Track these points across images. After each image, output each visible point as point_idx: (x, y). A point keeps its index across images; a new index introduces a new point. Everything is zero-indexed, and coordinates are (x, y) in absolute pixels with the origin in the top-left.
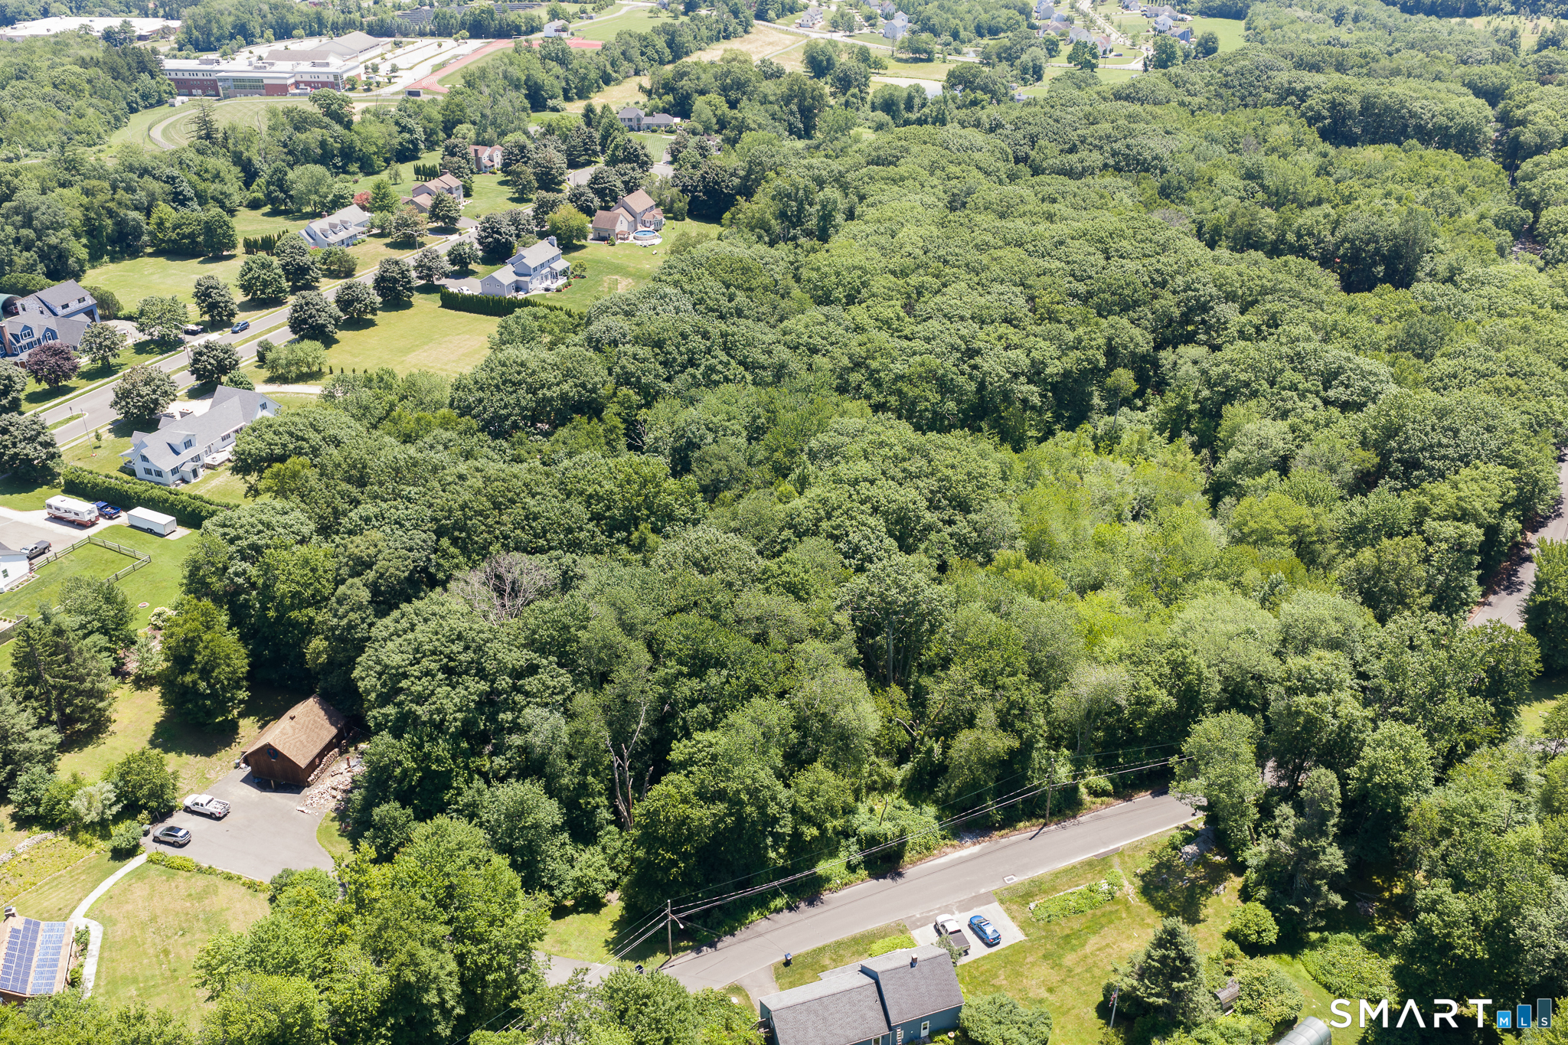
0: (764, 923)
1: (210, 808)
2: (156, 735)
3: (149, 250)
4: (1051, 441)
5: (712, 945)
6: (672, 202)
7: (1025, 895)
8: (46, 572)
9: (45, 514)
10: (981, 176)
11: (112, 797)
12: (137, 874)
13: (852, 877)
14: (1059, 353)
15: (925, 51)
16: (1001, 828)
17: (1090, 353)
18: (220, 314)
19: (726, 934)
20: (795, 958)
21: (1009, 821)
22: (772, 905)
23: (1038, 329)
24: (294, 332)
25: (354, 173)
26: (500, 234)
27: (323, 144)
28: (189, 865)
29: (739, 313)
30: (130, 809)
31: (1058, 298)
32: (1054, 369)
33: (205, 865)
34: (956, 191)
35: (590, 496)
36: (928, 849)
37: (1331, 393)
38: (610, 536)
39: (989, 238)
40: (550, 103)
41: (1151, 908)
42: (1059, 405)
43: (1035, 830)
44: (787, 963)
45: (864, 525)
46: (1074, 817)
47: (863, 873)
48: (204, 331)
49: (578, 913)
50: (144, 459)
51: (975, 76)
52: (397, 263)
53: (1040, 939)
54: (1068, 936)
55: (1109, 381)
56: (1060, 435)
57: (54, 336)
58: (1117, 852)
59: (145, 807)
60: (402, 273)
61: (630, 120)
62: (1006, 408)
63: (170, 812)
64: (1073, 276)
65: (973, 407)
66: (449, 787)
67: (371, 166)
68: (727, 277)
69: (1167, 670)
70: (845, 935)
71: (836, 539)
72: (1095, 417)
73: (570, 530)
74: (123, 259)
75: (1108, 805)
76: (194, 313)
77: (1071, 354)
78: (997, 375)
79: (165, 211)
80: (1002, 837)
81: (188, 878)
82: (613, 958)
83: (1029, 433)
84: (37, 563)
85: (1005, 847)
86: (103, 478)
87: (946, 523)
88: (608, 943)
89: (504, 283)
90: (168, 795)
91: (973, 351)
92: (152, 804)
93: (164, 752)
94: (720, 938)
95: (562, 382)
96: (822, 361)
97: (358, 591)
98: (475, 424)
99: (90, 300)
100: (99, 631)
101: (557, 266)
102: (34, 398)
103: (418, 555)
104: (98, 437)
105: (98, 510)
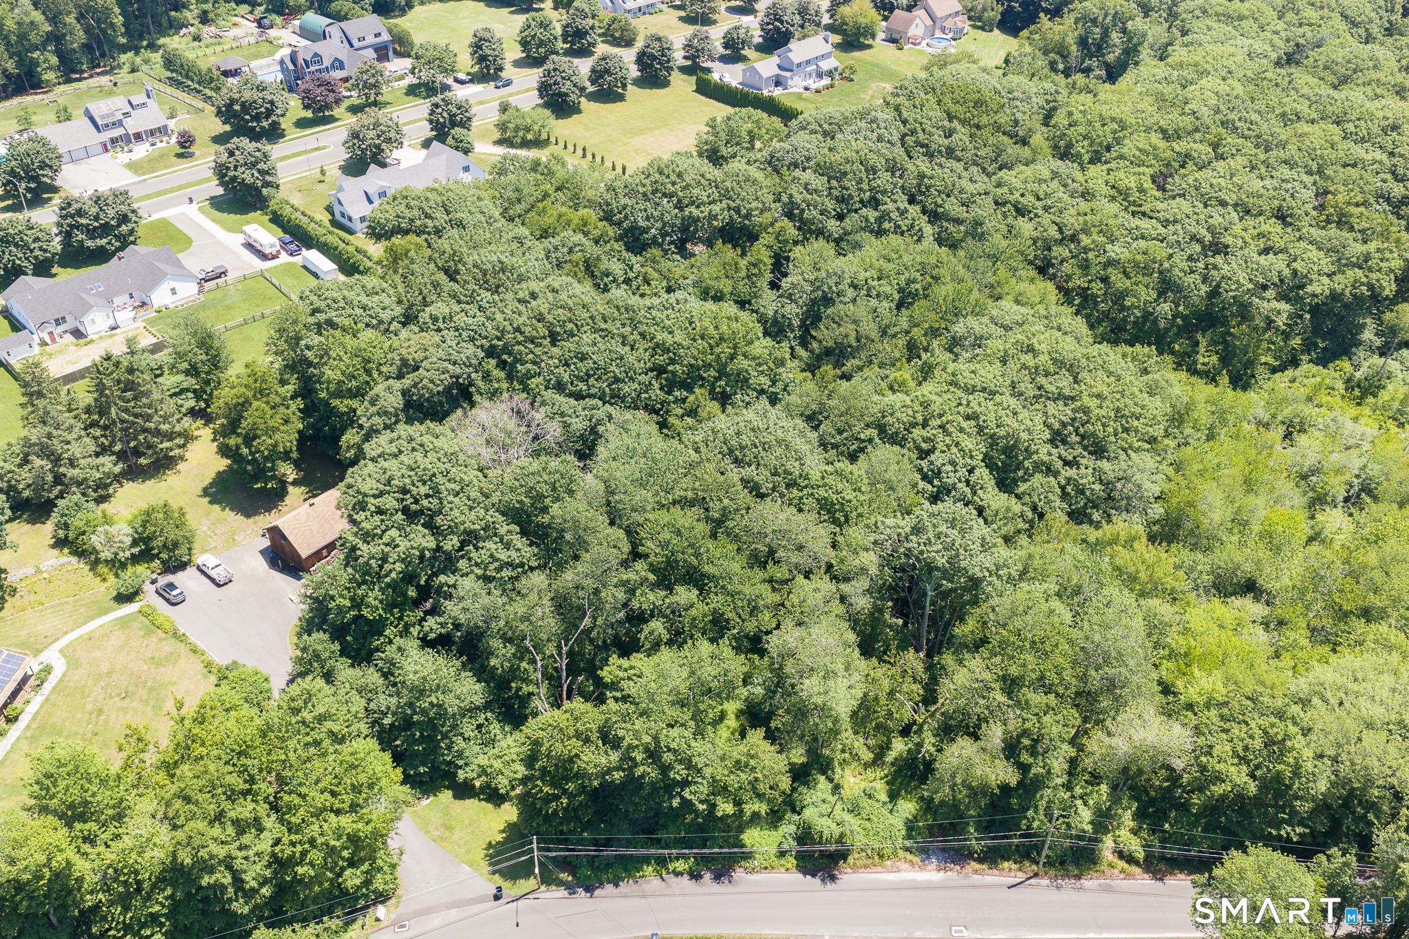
0: (656, 882)
1: (213, 574)
2: (211, 485)
4: (1289, 373)
5: (589, 889)
6: (984, 10)
8: (211, 296)
9: (241, 239)
10: (1343, 26)
11: (128, 541)
12: (124, 622)
13: (776, 862)
14: (1333, 268)
16: (980, 860)
17: (1374, 276)
18: (488, 67)
19: (608, 882)
20: (664, 938)
21: (991, 857)
22: (672, 865)
23: (1316, 233)
24: (541, 97)
26: (782, 22)
28: (167, 626)
29: (950, 153)
30: (145, 556)
31: (1359, 198)
32: (1319, 287)
33: (182, 631)
34: (1302, 41)
35: (657, 345)
36: (881, 857)
38: (669, 393)
39: (1303, 107)
42: (1316, 330)
43: (1021, 876)
45: (957, 445)
46: (1078, 877)
47: (791, 861)
48: (471, 81)
49: (480, 800)
50: (340, 203)
52: (659, 39)
55: (1388, 316)
56: (1306, 367)
57: (341, 66)
59: (157, 556)
60: (663, 50)
62: (1239, 324)
63: (182, 566)
64: (1393, 173)
65: (1197, 314)
68: (953, 108)
69: (1258, 744)
71: (924, 454)
72: (1362, 354)
73: (617, 380)
75: (1129, 876)
76: (465, 63)
77: (1349, 273)
78: (1237, 282)
80: (976, 872)
81: (161, 640)
82: (485, 868)
83: (1263, 359)
84: (208, 286)
85: (973, 886)
86: (299, 215)
87: (1067, 463)
88: (490, 845)
89: (765, 75)
90: (182, 551)
91: (1218, 248)
92: (164, 556)
93: (211, 502)
94: (601, 885)
95: (714, 202)
96: (1025, 227)
97: (389, 395)
98: (611, 231)
99: (386, 37)
100: (187, 373)
101: (826, 65)
102: (302, 124)
103: (458, 371)
104: (323, 172)
105: (284, 244)
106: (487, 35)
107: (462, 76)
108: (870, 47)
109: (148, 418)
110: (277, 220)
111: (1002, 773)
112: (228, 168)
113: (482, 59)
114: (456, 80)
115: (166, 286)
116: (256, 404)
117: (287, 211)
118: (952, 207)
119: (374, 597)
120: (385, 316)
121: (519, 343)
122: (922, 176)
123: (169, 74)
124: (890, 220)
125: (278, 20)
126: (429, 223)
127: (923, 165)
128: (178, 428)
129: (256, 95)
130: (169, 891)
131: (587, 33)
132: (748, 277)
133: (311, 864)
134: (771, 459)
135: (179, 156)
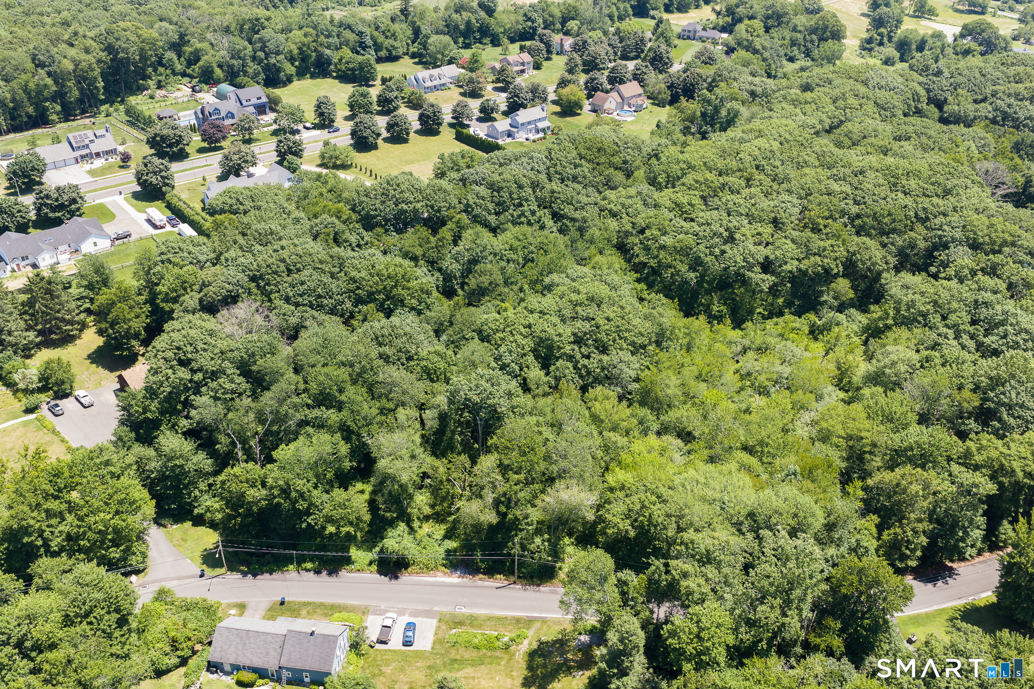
0: (294, 574)
1: (82, 400)
2: (94, 353)
3: (334, 74)
4: (776, 320)
5: (255, 575)
6: (659, 93)
7: (458, 623)
8: (119, 248)
9: (145, 216)
11: (36, 378)
12: (26, 424)
13: (366, 567)
16: (484, 573)
19: (267, 572)
20: (289, 602)
21: (490, 572)
22: (303, 566)
25: (485, 44)
26: (518, 97)
27: (468, 23)
28: (50, 426)
30: (45, 388)
32: (792, 267)
33: (58, 430)
36: (427, 568)
39: (812, 158)
41: (525, 667)
42: (794, 294)
43: (506, 583)
44: (282, 603)
46: (538, 585)
47: (374, 567)
48: (314, 128)
49: (205, 527)
50: (210, 197)
52: (433, 106)
53: (437, 654)
54: (456, 660)
55: (834, 286)
57: (233, 117)
58: (544, 620)
59: (51, 388)
60: (434, 113)
61: (689, 31)
63: (66, 396)
64: (853, 199)
66: (158, 429)
68: (583, 152)
69: (636, 507)
70: (329, 601)
72: (824, 310)
73: (320, 296)
74: (318, 77)
76: (311, 117)
77: (812, 259)
79: (346, 52)
80: (480, 579)
81: (45, 434)
82: (200, 561)
83: (758, 310)
84: (117, 242)
85: (477, 587)
86: (181, 203)
87: (583, 356)
88: (206, 550)
89: (500, 130)
90: (67, 386)
91: (731, 239)
92: (55, 388)
93: (91, 363)
94: (262, 573)
95: (418, 201)
96: (613, 224)
97: (191, 300)
98: (354, 217)
99: (264, 100)
100: (86, 287)
101: (541, 125)
102: (201, 151)
103: (231, 288)
104: (204, 179)
105: (170, 220)
106: (325, 100)
107: (308, 125)
108: (579, 114)
109: (58, 311)
110: (169, 206)
111: (491, 518)
112: (142, 174)
113: (321, 114)
114: (305, 127)
115: (91, 241)
116: (119, 305)
117: (174, 201)
118: (568, 210)
119: (154, 405)
120: (203, 258)
121: (268, 274)
122: (553, 192)
123: (128, 118)
125: (206, 87)
127: (556, 186)
128: (77, 319)
131: (392, 100)
132: (437, 247)
135: (121, 167)
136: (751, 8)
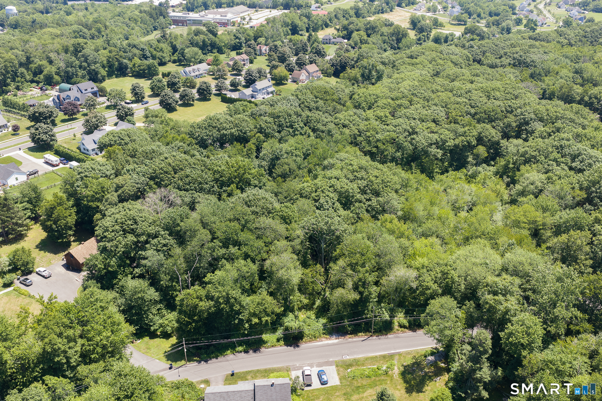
0: (232, 356)
1: (44, 274)
2: (39, 244)
3: (130, 75)
4: (446, 175)
5: (206, 361)
6: (327, 69)
7: (349, 365)
8: (32, 180)
9: (43, 160)
10: (452, 65)
11: (7, 263)
12: (7, 294)
13: (277, 344)
14: (454, 137)
15: (463, 21)
16: (351, 334)
17: (468, 138)
18: (138, 97)
19: (213, 358)
20: (237, 373)
21: (355, 331)
22: (237, 349)
23: (446, 126)
24: (161, 105)
25: (214, 53)
26: (252, 76)
27: (204, 41)
28: (26, 293)
29: (317, 109)
30: (14, 269)
31: (460, 114)
32: (450, 143)
33: (32, 294)
34: (439, 70)
35: (215, 171)
36: (315, 337)
37: (574, 165)
38: (221, 189)
39: (439, 88)
40: (300, 32)
41: (402, 382)
42: (452, 159)
43: (366, 337)
44: (233, 375)
45: (328, 196)
46: (386, 335)
47: (282, 343)
48: (132, 103)
49: (160, 338)
50: (83, 144)
51: (476, 30)
52: (205, 83)
53: (346, 385)
54: (359, 387)
55: (475, 151)
56: (451, 173)
57: (78, 100)
58: (399, 354)
59: (20, 269)
60: (207, 87)
61: (327, 39)
62: (425, 158)
63: (30, 273)
64: (470, 105)
65: (410, 156)
66: (117, 278)
67: (222, 50)
68: (317, 94)
69: (439, 275)
70: (262, 367)
71: (316, 201)
72: (469, 167)
73: (200, 183)
74: (120, 77)
75: (404, 332)
76: (129, 96)
77: (460, 138)
78: (422, 143)
79: (137, 60)
80: (350, 338)
81: (24, 298)
82: (165, 359)
83: (436, 171)
84: (31, 177)
85: (349, 342)
86: (67, 150)
87: (367, 200)
88: (166, 352)
89: (247, 94)
90: (30, 266)
91: (414, 132)
92: (23, 268)
93: (40, 250)
94: (211, 359)
95: (232, 129)
96: (346, 131)
98: (194, 141)
99: (96, 89)
100: (28, 202)
101: (270, 90)
102: (63, 121)
103: (140, 186)
104: (75, 136)
105: (61, 162)
106: (137, 85)
107: (128, 101)
108: (286, 84)
109: (12, 218)
110: (57, 153)
111: (354, 296)
112: (36, 135)
113: (136, 94)
114: (126, 103)
115: (14, 177)
116: (58, 208)
117: (61, 149)
118: (320, 126)
120: (108, 173)
122: (308, 117)
123: (5, 108)
124: (298, 131)
125: (49, 87)
126: (123, 141)
128: (24, 223)
129: (45, 110)
130: (41, 366)
131: (177, 83)
132: (247, 155)
133: (97, 354)
134: (261, 203)
135: (13, 135)
136: (357, 25)
